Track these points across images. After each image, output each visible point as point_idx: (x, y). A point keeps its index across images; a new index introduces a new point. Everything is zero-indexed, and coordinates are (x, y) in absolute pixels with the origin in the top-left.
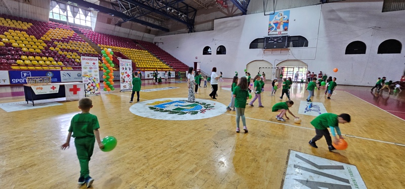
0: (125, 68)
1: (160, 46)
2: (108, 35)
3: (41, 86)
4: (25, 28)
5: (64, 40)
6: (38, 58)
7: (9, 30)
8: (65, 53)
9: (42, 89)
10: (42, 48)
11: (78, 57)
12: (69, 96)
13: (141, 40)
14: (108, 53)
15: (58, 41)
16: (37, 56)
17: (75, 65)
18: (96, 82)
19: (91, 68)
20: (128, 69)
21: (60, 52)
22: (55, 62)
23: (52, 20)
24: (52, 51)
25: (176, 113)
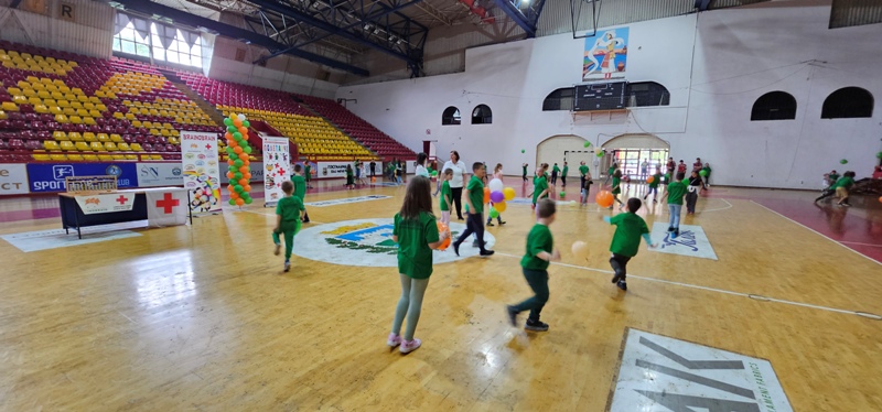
0: (274, 155)
1: (350, 107)
2: (239, 84)
3: (96, 197)
4: (62, 72)
5: (145, 97)
6: (89, 136)
7: (29, 78)
8: (147, 124)
9: (97, 201)
10: (97, 114)
11: (175, 132)
12: (156, 217)
13: (308, 94)
14: (238, 123)
15: (132, 99)
16: (88, 131)
17: (168, 150)
18: (212, 186)
19: (202, 157)
20: (281, 158)
21: (136, 123)
22: (125, 145)
23: (119, 55)
24: (119, 120)
25: (383, 250)
